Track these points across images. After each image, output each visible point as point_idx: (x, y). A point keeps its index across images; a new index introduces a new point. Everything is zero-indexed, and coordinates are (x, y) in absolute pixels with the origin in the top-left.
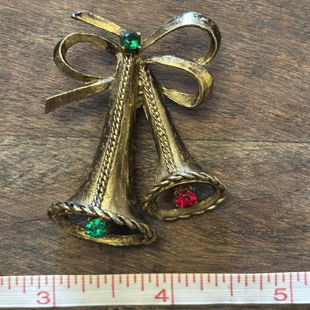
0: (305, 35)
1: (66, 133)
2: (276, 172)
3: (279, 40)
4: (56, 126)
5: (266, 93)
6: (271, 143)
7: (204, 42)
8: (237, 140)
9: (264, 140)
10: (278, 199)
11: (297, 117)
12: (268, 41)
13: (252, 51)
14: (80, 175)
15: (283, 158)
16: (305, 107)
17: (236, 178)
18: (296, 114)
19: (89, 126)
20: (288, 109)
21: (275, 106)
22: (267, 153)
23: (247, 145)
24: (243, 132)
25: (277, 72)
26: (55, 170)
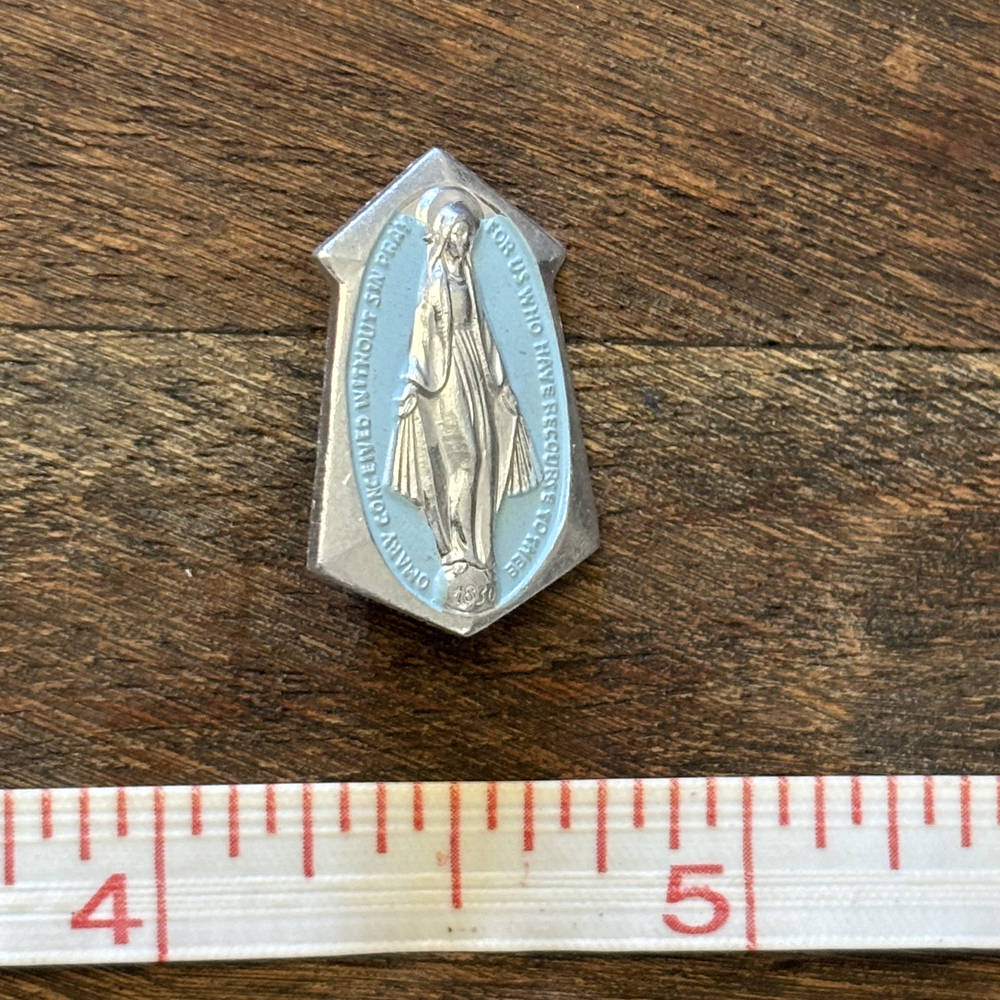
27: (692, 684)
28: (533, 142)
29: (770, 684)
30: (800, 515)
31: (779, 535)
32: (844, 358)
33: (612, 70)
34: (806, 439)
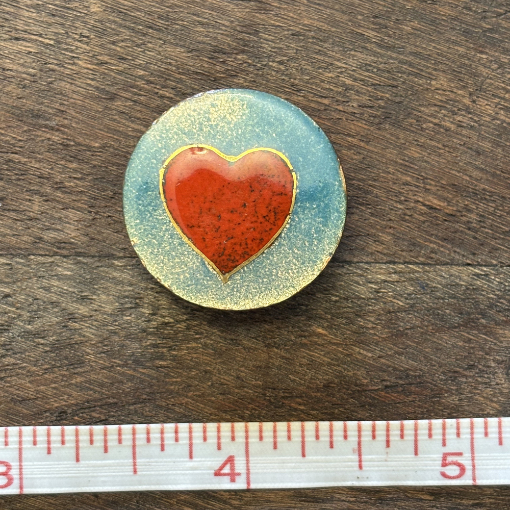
0: (485, 35)
1: (27, 247)
2: (431, 328)
3: (434, 47)
4: (8, 231)
5: (410, 160)
6: (421, 266)
7: (291, 51)
8: (355, 260)
9: (407, 260)
10: (435, 385)
11: (469, 211)
12: (414, 49)
13: (384, 71)
14: (54, 338)
15: (443, 299)
16: (484, 189)
17: (355, 341)
18: (467, 205)
19: (72, 231)
20: (451, 194)
21: (428, 187)
22: (412, 289)
23: (375, 270)
24: (368, 243)
25: (432, 116)
26: (6, 328)
27: (439, 395)
28: (377, 189)
29: (469, 395)
30: (480, 330)
31: (472, 338)
32: (497, 270)
33: (407, 161)
34: (483, 301)
